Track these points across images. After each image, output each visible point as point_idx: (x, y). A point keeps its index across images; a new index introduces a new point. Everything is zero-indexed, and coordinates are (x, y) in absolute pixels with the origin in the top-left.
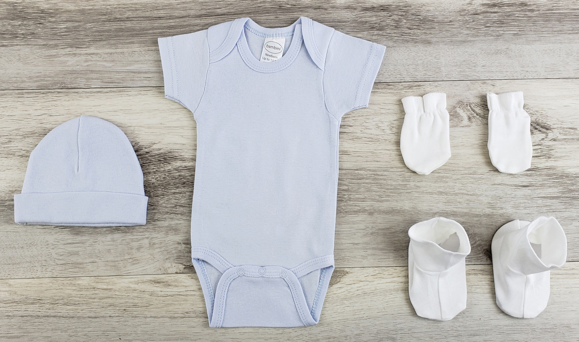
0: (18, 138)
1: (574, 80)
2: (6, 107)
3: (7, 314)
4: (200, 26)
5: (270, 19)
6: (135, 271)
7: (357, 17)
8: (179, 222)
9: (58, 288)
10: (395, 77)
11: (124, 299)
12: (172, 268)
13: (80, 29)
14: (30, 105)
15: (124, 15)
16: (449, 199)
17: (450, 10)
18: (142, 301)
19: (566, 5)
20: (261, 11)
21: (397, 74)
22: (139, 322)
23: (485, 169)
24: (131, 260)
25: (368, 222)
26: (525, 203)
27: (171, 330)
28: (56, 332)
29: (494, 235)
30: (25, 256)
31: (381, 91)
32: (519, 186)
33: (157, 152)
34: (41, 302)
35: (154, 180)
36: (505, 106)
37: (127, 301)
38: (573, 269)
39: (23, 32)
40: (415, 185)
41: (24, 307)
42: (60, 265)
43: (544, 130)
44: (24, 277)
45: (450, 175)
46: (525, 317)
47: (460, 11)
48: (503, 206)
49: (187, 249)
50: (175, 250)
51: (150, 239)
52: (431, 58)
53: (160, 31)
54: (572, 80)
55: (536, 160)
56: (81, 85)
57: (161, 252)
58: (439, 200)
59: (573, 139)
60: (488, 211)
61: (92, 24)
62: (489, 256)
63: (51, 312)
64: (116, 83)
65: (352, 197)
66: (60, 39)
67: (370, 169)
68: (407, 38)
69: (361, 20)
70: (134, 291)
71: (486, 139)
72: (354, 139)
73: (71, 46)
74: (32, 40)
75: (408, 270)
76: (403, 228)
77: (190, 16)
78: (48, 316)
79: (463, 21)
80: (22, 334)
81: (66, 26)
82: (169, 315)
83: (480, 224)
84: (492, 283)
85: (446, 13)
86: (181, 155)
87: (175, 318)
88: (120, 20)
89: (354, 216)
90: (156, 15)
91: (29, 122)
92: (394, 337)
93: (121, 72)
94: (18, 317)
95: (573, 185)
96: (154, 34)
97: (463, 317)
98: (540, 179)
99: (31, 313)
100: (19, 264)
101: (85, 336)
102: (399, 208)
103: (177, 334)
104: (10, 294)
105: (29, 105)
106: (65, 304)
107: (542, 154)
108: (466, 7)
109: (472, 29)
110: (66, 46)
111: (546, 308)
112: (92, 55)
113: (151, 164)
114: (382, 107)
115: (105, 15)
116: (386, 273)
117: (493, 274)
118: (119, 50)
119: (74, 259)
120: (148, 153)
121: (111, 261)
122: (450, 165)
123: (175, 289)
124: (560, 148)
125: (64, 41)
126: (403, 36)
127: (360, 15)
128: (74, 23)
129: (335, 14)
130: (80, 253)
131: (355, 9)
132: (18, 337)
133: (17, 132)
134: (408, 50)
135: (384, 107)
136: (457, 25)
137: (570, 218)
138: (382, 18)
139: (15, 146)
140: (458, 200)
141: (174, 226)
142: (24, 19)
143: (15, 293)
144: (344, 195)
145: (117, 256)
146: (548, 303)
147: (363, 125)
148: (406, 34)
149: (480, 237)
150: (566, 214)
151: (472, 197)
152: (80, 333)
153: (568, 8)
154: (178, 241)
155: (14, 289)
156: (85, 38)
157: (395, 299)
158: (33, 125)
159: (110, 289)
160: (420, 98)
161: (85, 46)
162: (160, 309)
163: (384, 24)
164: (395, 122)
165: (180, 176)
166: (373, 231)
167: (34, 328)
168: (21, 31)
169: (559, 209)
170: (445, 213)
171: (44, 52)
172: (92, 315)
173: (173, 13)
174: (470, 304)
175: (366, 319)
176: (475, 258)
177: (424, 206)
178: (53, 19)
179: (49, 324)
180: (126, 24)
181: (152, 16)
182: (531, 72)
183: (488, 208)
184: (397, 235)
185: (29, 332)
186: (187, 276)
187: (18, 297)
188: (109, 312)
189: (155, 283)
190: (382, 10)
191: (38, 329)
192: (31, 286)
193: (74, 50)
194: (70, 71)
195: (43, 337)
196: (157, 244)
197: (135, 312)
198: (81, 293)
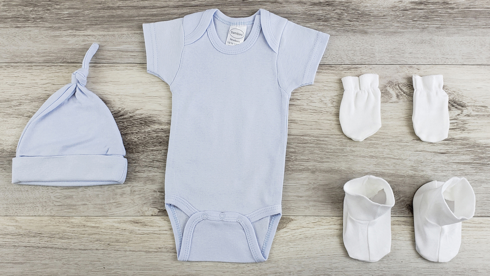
0: (26, 102)
1: (486, 66)
2: (18, 76)
3: (13, 244)
4: (178, 15)
5: (235, 10)
6: (118, 212)
7: (307, 11)
8: (156, 174)
9: (55, 225)
10: (337, 60)
11: (108, 235)
12: (149, 211)
13: (80, 15)
14: (38, 76)
15: (115, 4)
16: (379, 162)
17: (384, 6)
18: (123, 238)
19: (481, 4)
20: (227, 4)
21: (338, 58)
22: (120, 254)
23: (410, 138)
24: (115, 204)
25: (310, 179)
26: (442, 167)
27: (146, 262)
28: (53, 260)
29: (415, 193)
30: (30, 198)
31: (325, 72)
32: (438, 153)
33: (139, 117)
34: (41, 235)
35: (136, 140)
36: (427, 87)
37: (111, 237)
38: (481, 223)
39: (33, 16)
40: (350, 150)
41: (27, 239)
42: (57, 206)
43: (460, 107)
44: (28, 215)
45: (380, 142)
46: (440, 261)
47: (392, 7)
48: (424, 169)
49: (161, 196)
50: (151, 197)
51: (131, 187)
52: (367, 45)
53: (145, 18)
54: (484, 67)
55: (453, 132)
56: (79, 60)
57: (140, 198)
58: (370, 162)
59: (484, 115)
60: (411, 173)
61: (89, 11)
62: (411, 210)
63: (49, 245)
64: (107, 59)
65: (298, 158)
66: (63, 22)
67: (313, 135)
68: (348, 28)
69: (309, 12)
70: (117, 229)
71: (411, 113)
72: (301, 111)
73: (72, 29)
74: (41, 23)
75: (343, 219)
76: (339, 185)
77: (169, 7)
78: (46, 247)
79: (394, 16)
80: (26, 261)
81: (68, 12)
82: (144, 250)
83: (404, 183)
84: (413, 232)
85: (380, 9)
86: (159, 119)
87: (149, 252)
88: (112, 8)
89: (299, 173)
90: (141, 5)
91: (36, 90)
92: (330, 274)
93: (112, 50)
94: (22, 248)
95: (483, 153)
96: (140, 21)
97: (387, 260)
98: (455, 147)
99: (33, 245)
100: (24, 204)
101: (75, 264)
102: (336, 168)
103: (151, 265)
104: (17, 228)
105: (36, 76)
106: (60, 238)
107: (458, 127)
108: (397, 4)
109: (401, 23)
110: (67, 29)
111: (457, 255)
112: (88, 37)
113: (134, 126)
114: (325, 85)
115: (100, 4)
116: (325, 221)
117: (413, 225)
118: (110, 33)
119: (69, 201)
120: (132, 117)
121: (99, 204)
122: (381, 134)
123: (151, 229)
124: (473, 123)
125: (66, 24)
126: (344, 27)
127: (309, 9)
128: (75, 10)
129: (288, 7)
130: (74, 197)
131: (305, 4)
132: (22, 263)
133: (26, 97)
134: (348, 38)
135: (327, 85)
136: (389, 18)
137: (480, 181)
138: (327, 11)
139: (24, 108)
140: (386, 163)
141: (151, 177)
142: (35, 6)
143: (21, 227)
144: (292, 156)
145: (104, 201)
146: (459, 250)
147: (309, 99)
148: (346, 25)
149: (404, 194)
150: (477, 177)
151: (397, 161)
152: (72, 262)
153: (483, 7)
154: (154, 189)
155: (19, 225)
156: (83, 23)
157: (331, 243)
158: (39, 92)
159: (97, 227)
160: (357, 78)
161: (83, 29)
162: (138, 244)
163: (329, 16)
164: (335, 97)
165: (157, 136)
166: (314, 186)
167: (35, 256)
168: (32, 16)
169: (470, 173)
170: (375, 173)
171: (50, 33)
172: (82, 247)
173: (156, 4)
174: (394, 249)
175: (307, 259)
176: (399, 212)
177: (357, 167)
178: (59, 7)
179: (47, 254)
180: (117, 12)
181: (138, 6)
182: (450, 59)
183: (411, 170)
184: (334, 190)
185: (31, 259)
186: (161, 218)
187: (23, 231)
188: (96, 246)
189: (134, 223)
190: (327, 5)
191: (38, 257)
192: (33, 222)
193: (74, 32)
194: (70, 49)
195: (42, 264)
196: (137, 191)
197: (117, 246)
198: (74, 229)
